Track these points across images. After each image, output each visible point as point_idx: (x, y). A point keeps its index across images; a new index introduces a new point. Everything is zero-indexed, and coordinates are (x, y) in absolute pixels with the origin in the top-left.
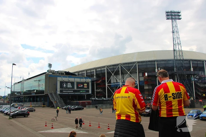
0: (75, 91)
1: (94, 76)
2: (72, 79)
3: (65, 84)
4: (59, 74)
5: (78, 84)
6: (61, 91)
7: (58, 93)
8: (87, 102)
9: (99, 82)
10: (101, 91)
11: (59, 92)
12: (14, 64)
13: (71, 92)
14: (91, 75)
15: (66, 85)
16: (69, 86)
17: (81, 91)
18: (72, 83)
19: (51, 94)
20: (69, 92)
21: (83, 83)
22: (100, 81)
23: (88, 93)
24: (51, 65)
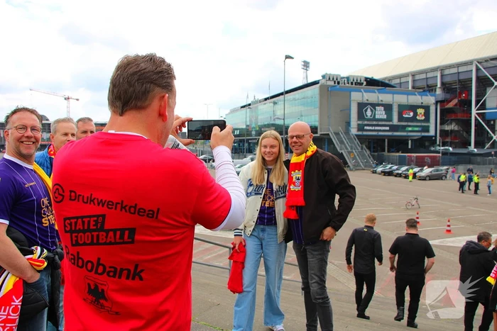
0: (393, 128)
1: (435, 91)
2: (386, 98)
3: (369, 110)
4: (352, 83)
5: (403, 109)
6: (360, 128)
7: (354, 131)
8: (430, 157)
9: (450, 105)
10: (456, 128)
11: (356, 129)
12: (287, 57)
13: (384, 131)
14: (428, 86)
15: (372, 111)
16: (380, 113)
17: (410, 129)
18: (388, 108)
19: (337, 134)
20: (380, 131)
21: (413, 108)
22: (455, 101)
23: (426, 134)
24: (309, 63)
